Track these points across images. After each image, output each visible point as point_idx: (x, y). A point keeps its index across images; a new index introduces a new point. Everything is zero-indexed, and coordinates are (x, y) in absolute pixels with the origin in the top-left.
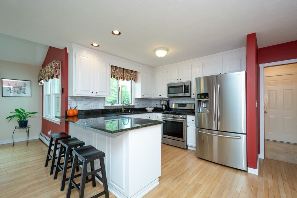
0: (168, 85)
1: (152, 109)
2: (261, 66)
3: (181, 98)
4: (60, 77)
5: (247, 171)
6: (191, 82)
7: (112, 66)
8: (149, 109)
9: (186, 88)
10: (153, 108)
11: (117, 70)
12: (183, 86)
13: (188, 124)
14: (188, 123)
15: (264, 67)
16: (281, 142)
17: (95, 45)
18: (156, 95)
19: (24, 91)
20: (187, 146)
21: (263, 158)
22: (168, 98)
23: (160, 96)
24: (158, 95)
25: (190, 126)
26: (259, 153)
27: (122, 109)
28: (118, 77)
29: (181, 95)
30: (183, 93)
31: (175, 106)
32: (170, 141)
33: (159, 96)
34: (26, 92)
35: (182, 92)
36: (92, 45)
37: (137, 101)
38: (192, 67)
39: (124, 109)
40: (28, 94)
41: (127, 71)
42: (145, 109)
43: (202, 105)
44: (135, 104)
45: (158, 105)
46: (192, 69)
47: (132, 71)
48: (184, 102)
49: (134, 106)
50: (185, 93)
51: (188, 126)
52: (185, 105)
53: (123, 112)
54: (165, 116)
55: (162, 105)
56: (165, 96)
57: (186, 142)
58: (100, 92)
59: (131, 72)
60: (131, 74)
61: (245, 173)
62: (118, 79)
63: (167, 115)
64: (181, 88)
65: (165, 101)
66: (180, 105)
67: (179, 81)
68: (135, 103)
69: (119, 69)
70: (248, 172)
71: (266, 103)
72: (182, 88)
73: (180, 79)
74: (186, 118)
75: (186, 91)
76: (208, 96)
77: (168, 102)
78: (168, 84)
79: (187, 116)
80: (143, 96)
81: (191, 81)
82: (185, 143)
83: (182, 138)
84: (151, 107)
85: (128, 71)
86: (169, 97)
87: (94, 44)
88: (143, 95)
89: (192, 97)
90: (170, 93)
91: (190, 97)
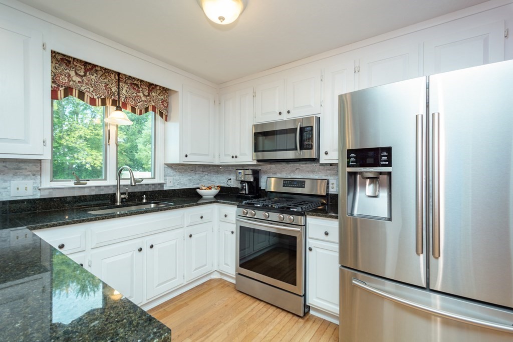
0: (255, 129)
1: (214, 191)
3: (292, 165)
6: (318, 119)
8: (208, 193)
9: (305, 135)
10: (218, 191)
11: (93, 77)
12: (296, 128)
13: (310, 243)
14: (310, 238)
18: (226, 155)
20: (307, 308)
22: (255, 163)
23: (236, 157)
24: (229, 155)
25: (318, 250)
27: (115, 194)
28: (96, 97)
29: (290, 155)
30: (296, 149)
31: (276, 184)
32: (257, 288)
33: (233, 157)
35: (294, 147)
37: (170, 171)
38: (322, 76)
39: (122, 194)
41: (136, 83)
42: (197, 192)
43: (363, 187)
44: (165, 180)
45: (232, 180)
46: (322, 80)
48: (298, 176)
49: (161, 185)
50: (301, 149)
51: (310, 249)
52: (301, 184)
53: (118, 204)
54: (245, 216)
55: (242, 182)
56: (248, 157)
57: (305, 295)
59: (150, 91)
60: (149, 95)
62: (95, 105)
63: (249, 211)
64: (292, 135)
65: (247, 172)
66: (288, 183)
67: (285, 117)
68: (165, 176)
69: (100, 73)
72: (294, 135)
73: (288, 112)
74: (305, 225)
75: (306, 143)
76: (390, 157)
77: (256, 174)
78: (256, 126)
79: (308, 217)
80: (186, 159)
81: (318, 116)
82: (302, 298)
83: (294, 283)
84: (210, 188)
85: (137, 85)
86: (258, 161)
88: (186, 156)
89: (322, 161)
90: (261, 149)
91: (316, 160)
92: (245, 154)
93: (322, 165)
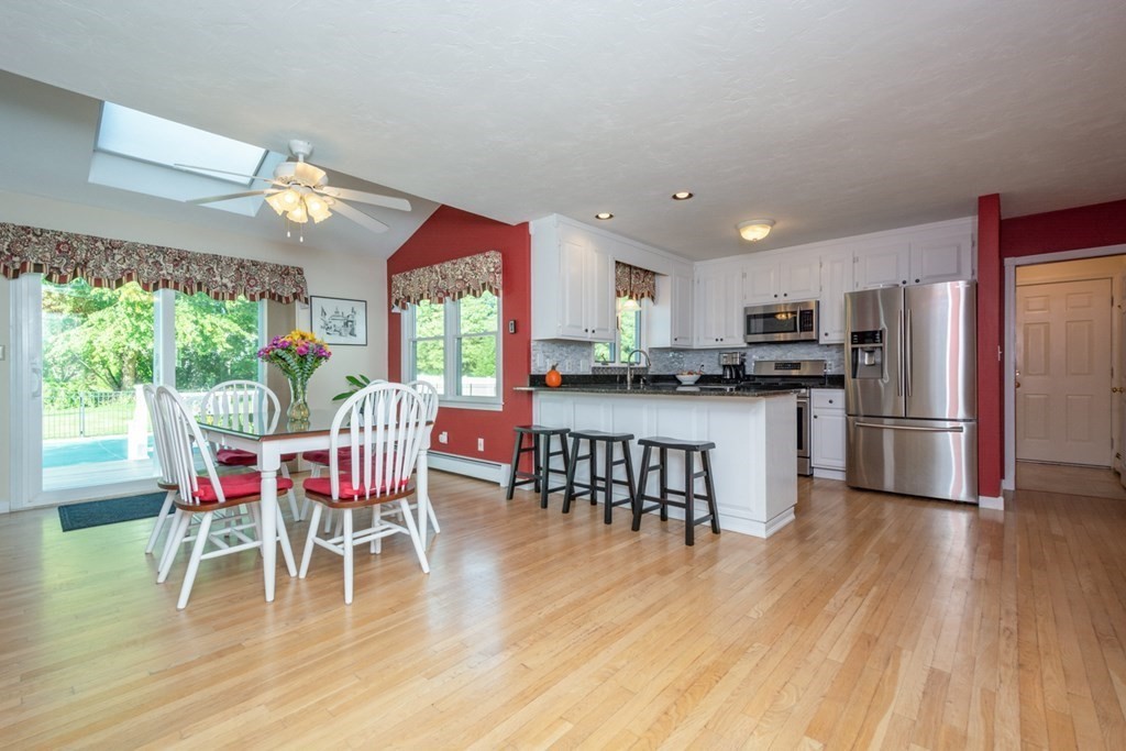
0: (745, 312)
1: (695, 377)
2: (1009, 262)
3: (783, 346)
4: (501, 292)
5: (976, 505)
6: (818, 303)
7: (617, 262)
8: (686, 378)
9: (805, 319)
12: (797, 311)
13: (815, 412)
14: (815, 408)
15: (1017, 266)
16: (1059, 464)
17: (604, 216)
18: (706, 338)
19: (353, 329)
20: (812, 469)
21: (1013, 488)
22: (745, 345)
23: (721, 340)
24: (712, 338)
25: (824, 417)
26: (1002, 476)
27: (627, 375)
29: (789, 336)
30: (795, 330)
33: (717, 340)
34: (356, 332)
35: (793, 330)
36: (597, 217)
37: (653, 356)
38: (821, 263)
40: (360, 337)
42: (676, 377)
43: (863, 357)
45: (705, 367)
46: (821, 266)
47: (646, 272)
48: (794, 358)
49: (647, 369)
50: (800, 331)
51: (815, 417)
52: (796, 365)
53: (628, 385)
55: (724, 367)
56: (736, 338)
57: (810, 458)
58: (598, 329)
59: (644, 277)
60: (644, 282)
61: (973, 508)
65: (734, 355)
66: (781, 365)
67: (782, 300)
69: (621, 268)
70: (980, 506)
71: (1020, 362)
73: (785, 295)
74: (810, 397)
75: (805, 325)
76: (881, 337)
78: (746, 309)
79: (813, 390)
80: (676, 343)
81: (818, 300)
82: (808, 460)
84: (690, 373)
85: (638, 273)
86: (750, 343)
87: (600, 216)
88: (676, 339)
89: (821, 342)
90: (753, 331)
91: (815, 341)
92: (733, 337)
93: (822, 345)
